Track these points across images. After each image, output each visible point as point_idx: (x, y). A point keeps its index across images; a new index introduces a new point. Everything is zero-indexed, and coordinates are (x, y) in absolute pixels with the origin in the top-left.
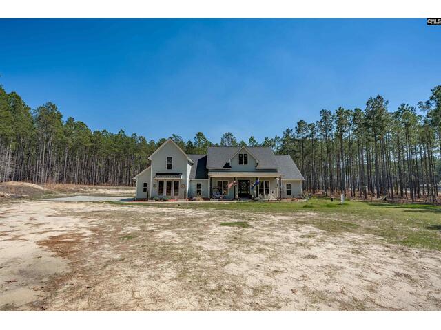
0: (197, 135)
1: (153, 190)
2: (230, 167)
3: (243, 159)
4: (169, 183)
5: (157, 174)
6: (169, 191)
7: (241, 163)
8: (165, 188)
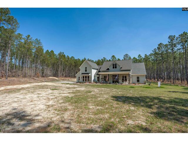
0: (112, 57)
1: (81, 80)
2: (109, 70)
3: (115, 66)
4: (86, 77)
5: (82, 74)
6: (86, 81)
7: (113, 68)
8: (85, 79)
